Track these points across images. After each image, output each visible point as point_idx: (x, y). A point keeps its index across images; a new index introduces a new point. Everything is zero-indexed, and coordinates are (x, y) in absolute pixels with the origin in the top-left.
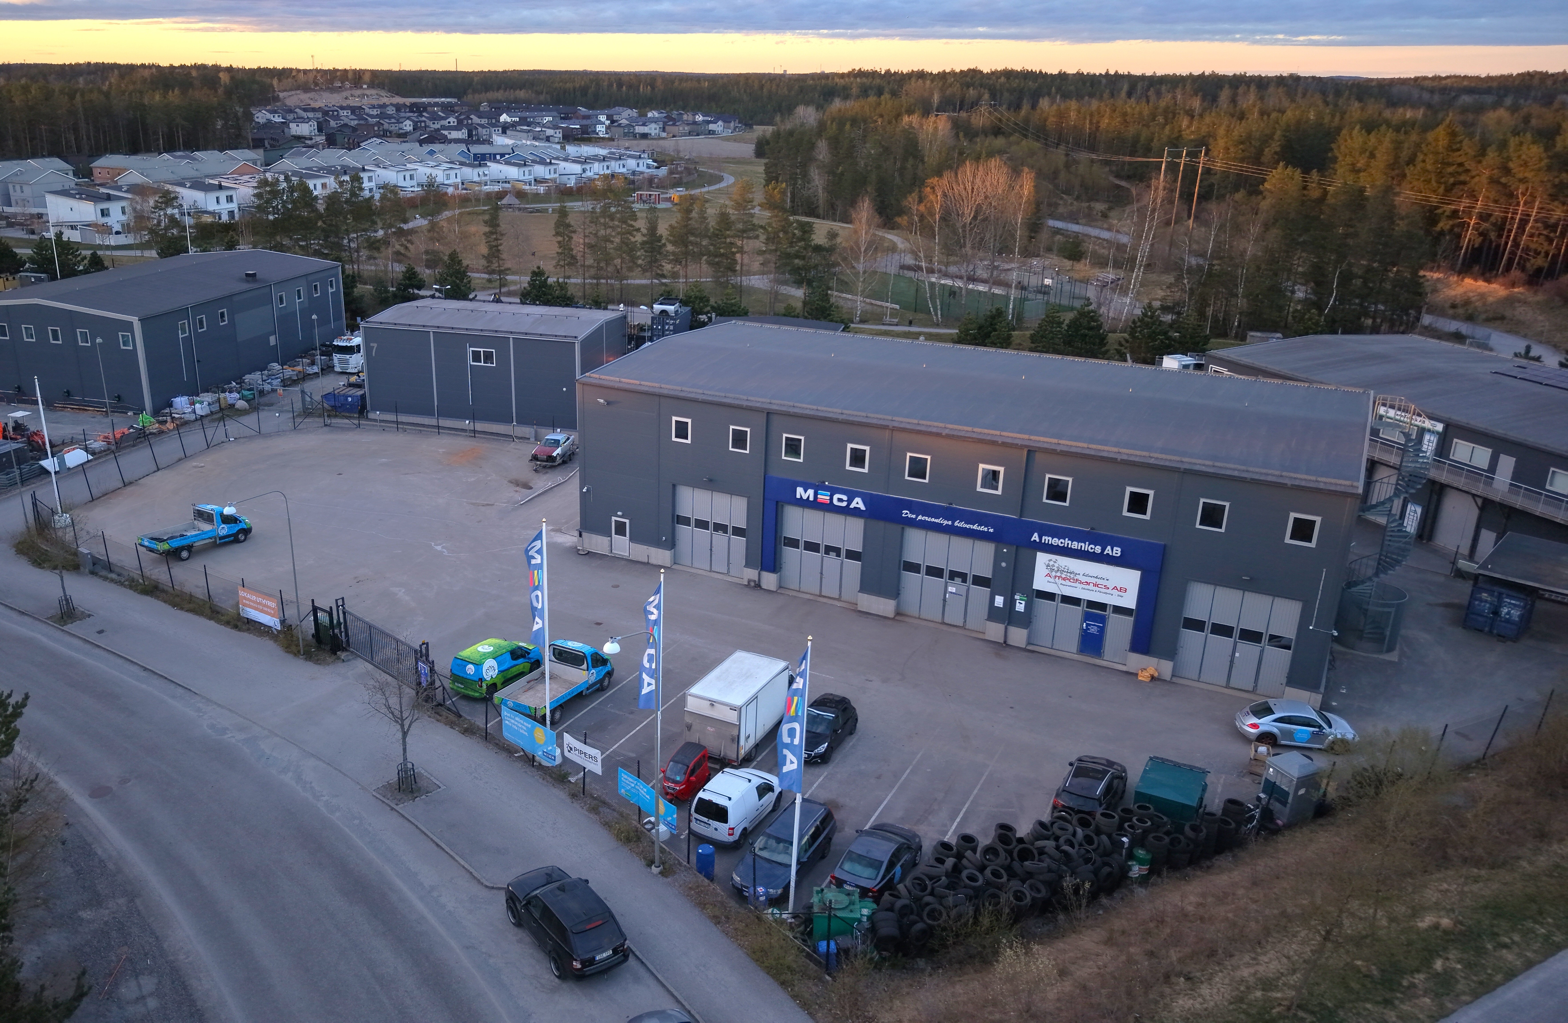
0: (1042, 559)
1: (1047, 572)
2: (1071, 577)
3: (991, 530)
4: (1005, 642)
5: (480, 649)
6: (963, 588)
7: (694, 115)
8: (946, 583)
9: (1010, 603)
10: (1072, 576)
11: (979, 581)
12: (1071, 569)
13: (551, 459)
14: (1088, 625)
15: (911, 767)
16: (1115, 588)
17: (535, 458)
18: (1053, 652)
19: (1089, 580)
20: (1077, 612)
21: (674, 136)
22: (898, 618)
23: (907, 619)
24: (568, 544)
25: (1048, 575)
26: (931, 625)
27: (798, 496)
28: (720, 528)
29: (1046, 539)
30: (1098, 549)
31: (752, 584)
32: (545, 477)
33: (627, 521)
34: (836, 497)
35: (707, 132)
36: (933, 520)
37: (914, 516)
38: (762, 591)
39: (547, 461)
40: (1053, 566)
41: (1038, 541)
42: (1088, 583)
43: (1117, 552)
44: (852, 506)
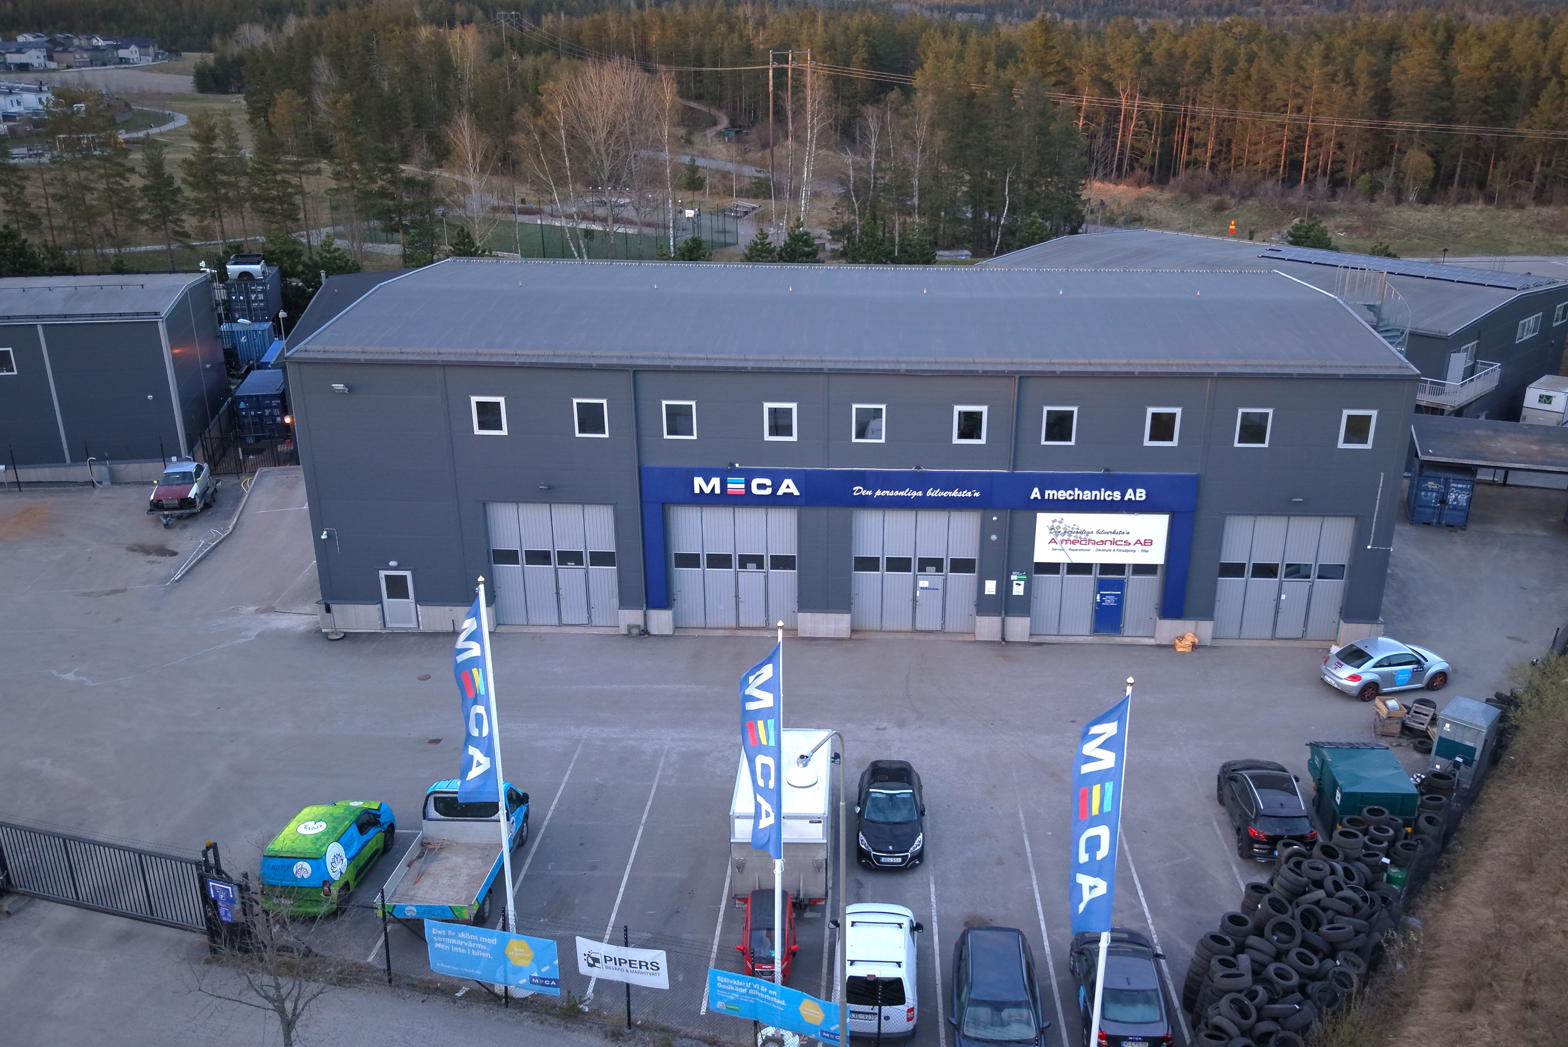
0: (1044, 520)
1: (1052, 536)
2: (1081, 538)
3: (977, 494)
4: (1003, 639)
5: (302, 830)
6: (938, 579)
7: (89, 39)
8: (915, 577)
9: (1005, 587)
10: (1083, 536)
11: (961, 566)
12: (1081, 529)
13: (186, 503)
14: (1102, 596)
15: (1025, 836)
16: (1138, 542)
17: (156, 506)
18: (1062, 639)
19: (1104, 537)
20: (1088, 581)
21: (69, 67)
22: (855, 636)
23: (867, 636)
24: (302, 628)
25: (1053, 541)
26: (901, 636)
27: (697, 491)
28: (570, 557)
29: (1050, 493)
30: (1117, 496)
31: (635, 631)
32: (189, 532)
33: (408, 574)
34: (755, 482)
35: (117, 61)
36: (897, 493)
37: (870, 493)
38: (652, 639)
39: (180, 507)
40: (1059, 527)
41: (1039, 498)
42: (1103, 542)
43: (1141, 494)
44: (780, 492)
